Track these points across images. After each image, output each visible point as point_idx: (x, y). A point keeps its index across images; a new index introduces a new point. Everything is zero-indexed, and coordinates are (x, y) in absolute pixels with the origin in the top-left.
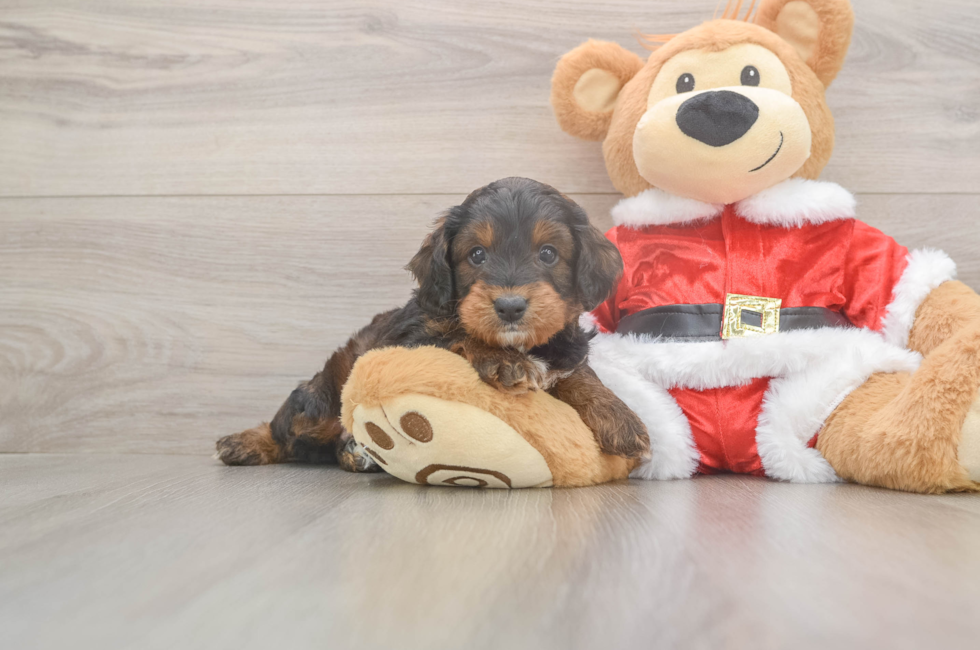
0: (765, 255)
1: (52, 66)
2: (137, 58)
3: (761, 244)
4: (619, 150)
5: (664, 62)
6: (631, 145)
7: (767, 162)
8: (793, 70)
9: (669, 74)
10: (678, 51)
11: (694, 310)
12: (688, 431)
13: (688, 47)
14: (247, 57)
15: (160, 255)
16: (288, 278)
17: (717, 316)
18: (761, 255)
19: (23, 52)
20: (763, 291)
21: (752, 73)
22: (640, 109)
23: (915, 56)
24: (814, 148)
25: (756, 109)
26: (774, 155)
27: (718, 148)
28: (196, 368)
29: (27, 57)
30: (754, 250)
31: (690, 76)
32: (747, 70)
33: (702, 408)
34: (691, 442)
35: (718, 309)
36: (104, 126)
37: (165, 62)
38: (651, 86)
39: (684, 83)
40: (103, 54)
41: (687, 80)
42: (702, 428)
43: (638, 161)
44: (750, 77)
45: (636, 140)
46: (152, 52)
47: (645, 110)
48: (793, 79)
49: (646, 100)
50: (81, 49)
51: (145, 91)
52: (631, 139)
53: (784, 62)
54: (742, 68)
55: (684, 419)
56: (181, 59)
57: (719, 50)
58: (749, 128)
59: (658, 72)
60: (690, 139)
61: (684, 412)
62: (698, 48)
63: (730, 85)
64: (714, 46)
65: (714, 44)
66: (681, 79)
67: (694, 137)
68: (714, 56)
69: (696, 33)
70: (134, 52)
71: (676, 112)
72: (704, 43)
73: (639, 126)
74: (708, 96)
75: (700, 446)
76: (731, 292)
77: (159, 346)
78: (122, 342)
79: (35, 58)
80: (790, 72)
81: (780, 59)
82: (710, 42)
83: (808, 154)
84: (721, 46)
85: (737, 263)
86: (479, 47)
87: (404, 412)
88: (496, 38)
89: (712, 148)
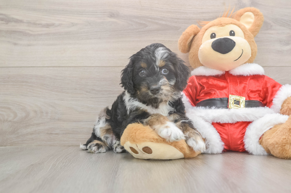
1: (11, 26)
2: (39, 24)
9: (208, 33)
14: (73, 25)
15: (47, 85)
16: (87, 92)
19: (3, 22)
20: (240, 94)
23: (271, 26)
28: (58, 120)
29: (4, 23)
33: (224, 131)
36: (29, 45)
37: (48, 26)
38: (203, 37)
40: (28, 23)
42: (224, 137)
45: (199, 53)
46: (43, 22)
47: (201, 44)
50: (21, 21)
51: (42, 35)
52: (198, 52)
56: (53, 25)
58: (233, 48)
62: (217, 26)
63: (226, 36)
69: (216, 21)
70: (38, 22)
72: (218, 24)
73: (200, 48)
74: (221, 39)
77: (47, 113)
78: (35, 112)
79: (6, 24)
80: (244, 32)
86: (144, 22)
87: (144, 146)
88: (149, 20)
89: (222, 54)
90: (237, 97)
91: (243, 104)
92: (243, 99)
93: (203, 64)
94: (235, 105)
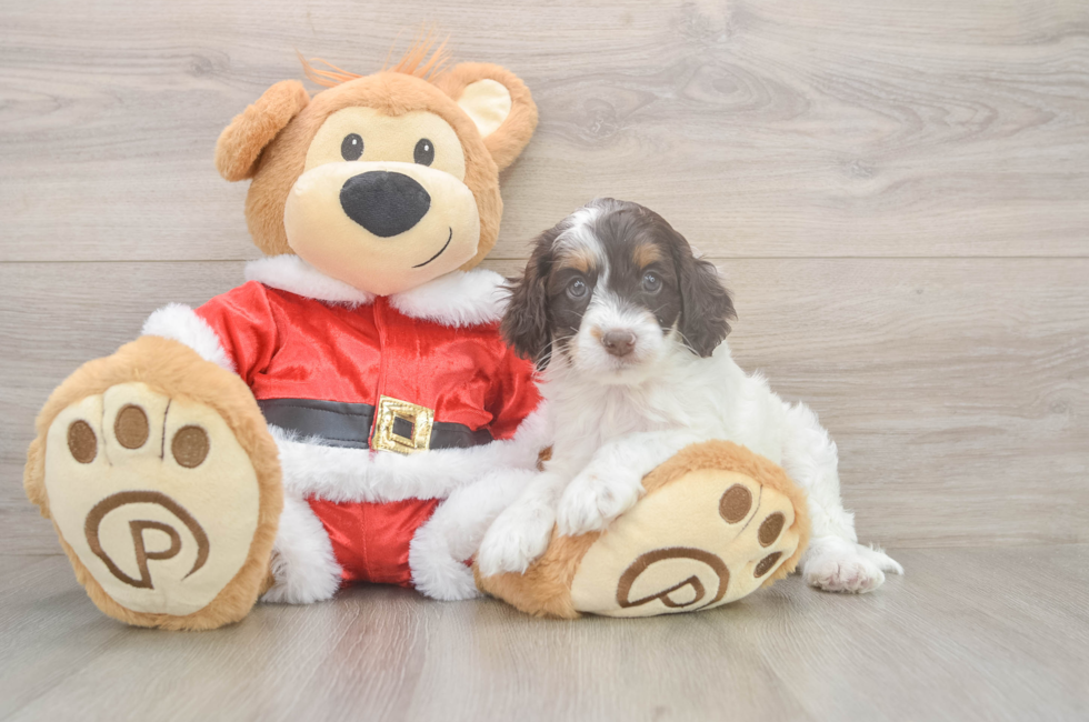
0: (421, 354)
3: (418, 341)
4: (265, 206)
5: (330, 113)
6: (282, 204)
7: (432, 259)
8: (470, 149)
10: (348, 104)
11: (340, 409)
12: (328, 546)
13: (360, 103)
17: (365, 419)
18: (418, 354)
21: (427, 148)
22: (297, 164)
24: (481, 244)
25: (428, 198)
26: (442, 251)
27: (382, 239)
30: (411, 347)
31: (359, 140)
32: (423, 142)
34: (331, 557)
35: (367, 411)
39: (351, 147)
41: (354, 142)
42: (343, 542)
43: (290, 230)
44: (424, 153)
48: (468, 159)
49: (305, 154)
53: (461, 140)
54: (417, 140)
55: (325, 534)
57: (395, 115)
58: (419, 221)
59: (322, 123)
60: (353, 223)
61: (325, 527)
63: (403, 160)
64: (389, 108)
65: (389, 106)
66: (348, 139)
67: (357, 222)
68: (388, 120)
71: (341, 187)
75: (340, 560)
76: (385, 394)
81: (457, 134)
82: (386, 102)
83: (475, 252)
84: (396, 112)
85: (393, 361)
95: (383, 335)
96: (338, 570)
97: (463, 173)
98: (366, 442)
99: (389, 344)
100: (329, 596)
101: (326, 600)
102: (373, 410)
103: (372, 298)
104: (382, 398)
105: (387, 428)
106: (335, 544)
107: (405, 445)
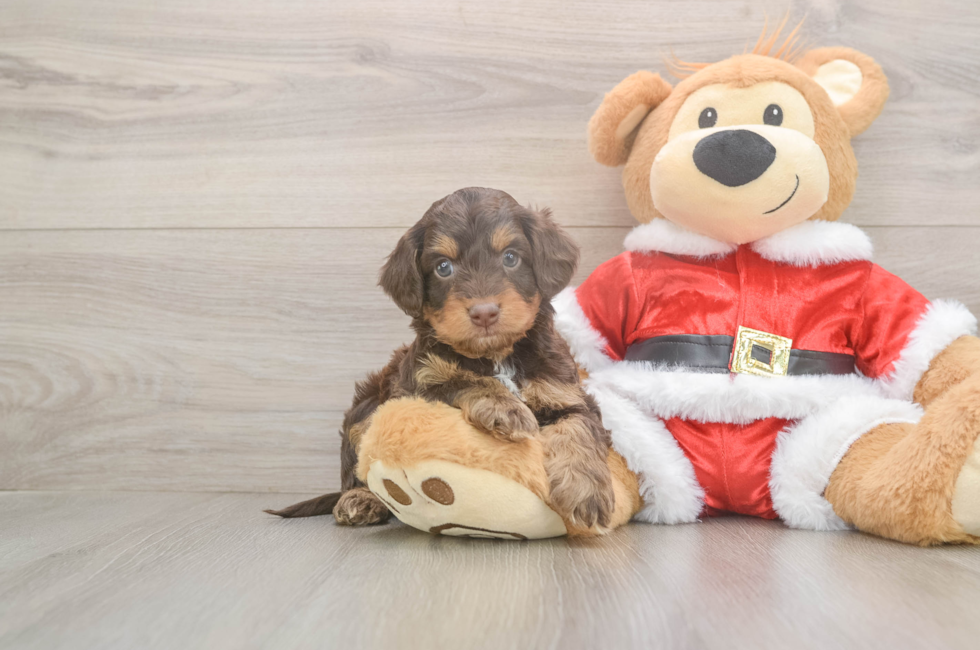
0: (778, 292)
3: (776, 281)
4: (637, 180)
5: (689, 94)
6: (649, 175)
7: (782, 205)
8: (817, 111)
9: (693, 107)
10: (704, 84)
11: (703, 341)
12: (690, 467)
13: (714, 81)
17: (727, 348)
18: (775, 292)
20: (777, 329)
21: (775, 112)
22: (661, 139)
24: (833, 193)
25: (773, 150)
26: (790, 198)
27: (732, 188)
30: (769, 286)
31: (713, 111)
32: (771, 108)
33: (708, 450)
34: (692, 481)
35: (729, 342)
38: (674, 117)
39: (707, 118)
41: (709, 114)
42: (707, 469)
43: (654, 193)
44: (773, 116)
47: (666, 142)
48: (816, 120)
49: (668, 131)
52: (650, 169)
53: (809, 103)
54: (766, 106)
57: (745, 86)
58: (765, 170)
59: (683, 103)
60: (706, 177)
62: (724, 83)
63: (753, 123)
64: (741, 82)
65: (740, 80)
66: (704, 113)
67: (709, 175)
68: (739, 92)
69: (724, 67)
71: (693, 148)
72: (730, 78)
73: (658, 158)
74: (725, 134)
75: (702, 484)
76: (743, 325)
80: (815, 114)
81: (806, 99)
82: (737, 77)
83: (825, 199)
84: (747, 84)
85: (750, 297)
86: (474, 78)
87: (427, 477)
88: (490, 69)
89: (727, 188)
90: (764, 338)
91: (781, 362)
92: (782, 346)
93: (663, 213)
94: (754, 361)
95: (743, 276)
96: (701, 493)
97: (812, 131)
98: (726, 367)
99: (748, 282)
100: (693, 518)
101: (690, 523)
102: (733, 340)
103: (736, 248)
104: (741, 328)
105: (747, 355)
106: (698, 470)
107: (765, 369)
